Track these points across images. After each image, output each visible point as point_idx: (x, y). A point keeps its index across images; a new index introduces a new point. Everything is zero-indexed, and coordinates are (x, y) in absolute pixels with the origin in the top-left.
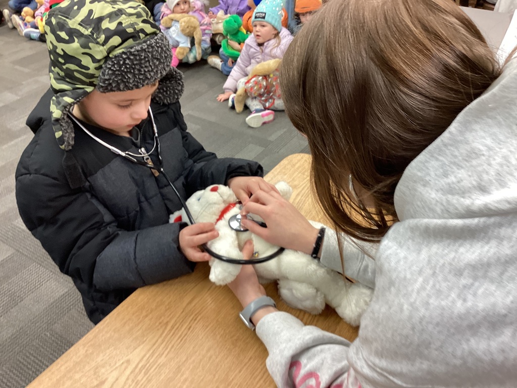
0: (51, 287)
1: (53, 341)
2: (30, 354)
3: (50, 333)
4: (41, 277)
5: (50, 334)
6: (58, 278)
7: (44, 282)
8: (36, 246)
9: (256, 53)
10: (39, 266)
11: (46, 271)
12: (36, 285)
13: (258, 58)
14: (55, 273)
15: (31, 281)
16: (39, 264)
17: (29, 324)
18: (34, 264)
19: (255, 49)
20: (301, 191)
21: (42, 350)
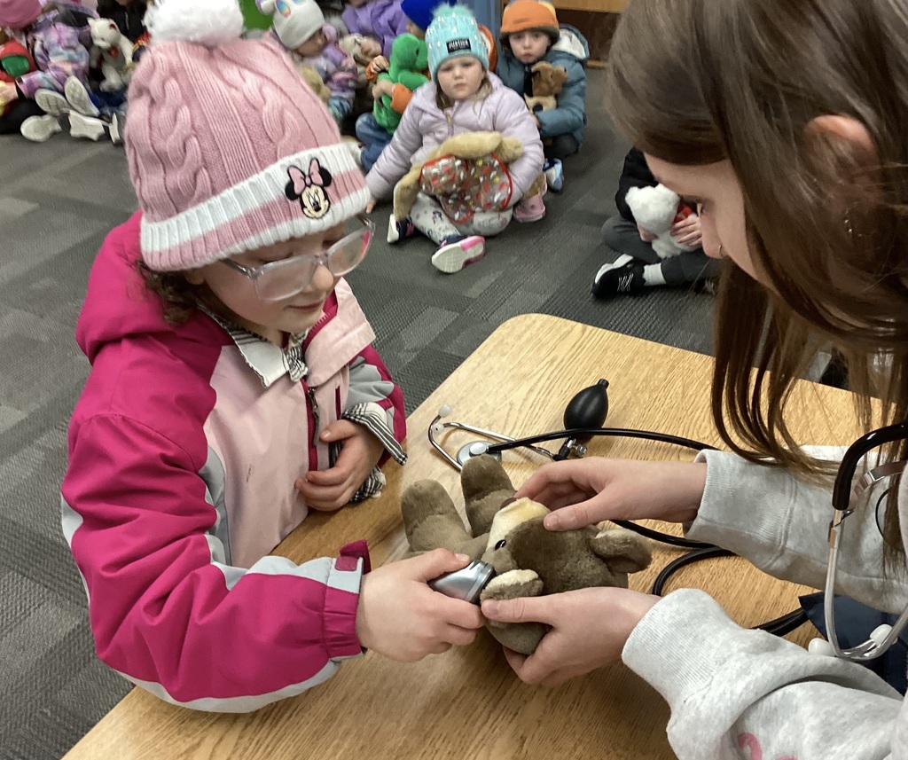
0: (48, 618)
1: (59, 724)
2: (14, 752)
3: (51, 710)
4: (25, 599)
5: (52, 712)
6: (59, 597)
7: (32, 609)
8: (13, 539)
9: (434, 123)
10: (20, 576)
11: (35, 586)
12: (18, 614)
13: (440, 132)
14: (54, 590)
15: (7, 608)
16: (21, 573)
17: (9, 694)
18: (11, 573)
19: (432, 115)
20: (536, 384)
21: (38, 744)
